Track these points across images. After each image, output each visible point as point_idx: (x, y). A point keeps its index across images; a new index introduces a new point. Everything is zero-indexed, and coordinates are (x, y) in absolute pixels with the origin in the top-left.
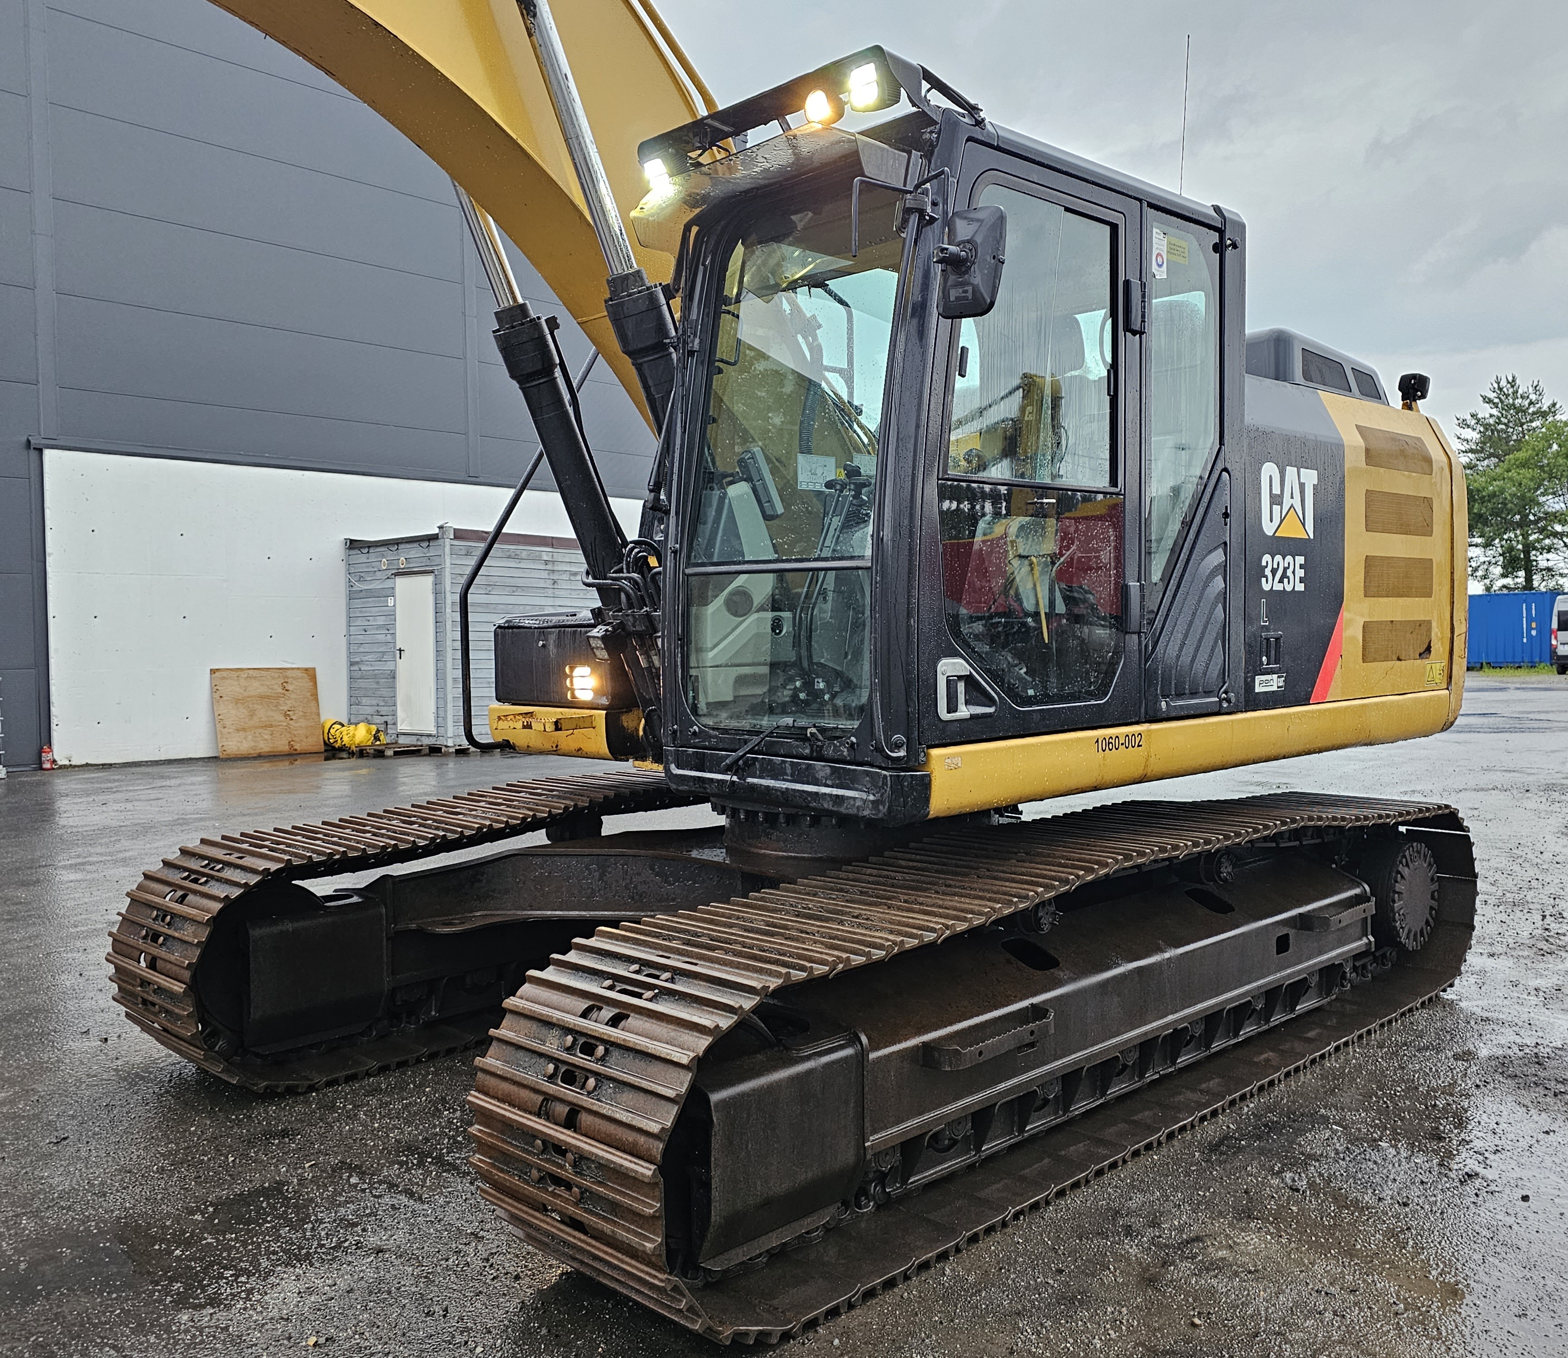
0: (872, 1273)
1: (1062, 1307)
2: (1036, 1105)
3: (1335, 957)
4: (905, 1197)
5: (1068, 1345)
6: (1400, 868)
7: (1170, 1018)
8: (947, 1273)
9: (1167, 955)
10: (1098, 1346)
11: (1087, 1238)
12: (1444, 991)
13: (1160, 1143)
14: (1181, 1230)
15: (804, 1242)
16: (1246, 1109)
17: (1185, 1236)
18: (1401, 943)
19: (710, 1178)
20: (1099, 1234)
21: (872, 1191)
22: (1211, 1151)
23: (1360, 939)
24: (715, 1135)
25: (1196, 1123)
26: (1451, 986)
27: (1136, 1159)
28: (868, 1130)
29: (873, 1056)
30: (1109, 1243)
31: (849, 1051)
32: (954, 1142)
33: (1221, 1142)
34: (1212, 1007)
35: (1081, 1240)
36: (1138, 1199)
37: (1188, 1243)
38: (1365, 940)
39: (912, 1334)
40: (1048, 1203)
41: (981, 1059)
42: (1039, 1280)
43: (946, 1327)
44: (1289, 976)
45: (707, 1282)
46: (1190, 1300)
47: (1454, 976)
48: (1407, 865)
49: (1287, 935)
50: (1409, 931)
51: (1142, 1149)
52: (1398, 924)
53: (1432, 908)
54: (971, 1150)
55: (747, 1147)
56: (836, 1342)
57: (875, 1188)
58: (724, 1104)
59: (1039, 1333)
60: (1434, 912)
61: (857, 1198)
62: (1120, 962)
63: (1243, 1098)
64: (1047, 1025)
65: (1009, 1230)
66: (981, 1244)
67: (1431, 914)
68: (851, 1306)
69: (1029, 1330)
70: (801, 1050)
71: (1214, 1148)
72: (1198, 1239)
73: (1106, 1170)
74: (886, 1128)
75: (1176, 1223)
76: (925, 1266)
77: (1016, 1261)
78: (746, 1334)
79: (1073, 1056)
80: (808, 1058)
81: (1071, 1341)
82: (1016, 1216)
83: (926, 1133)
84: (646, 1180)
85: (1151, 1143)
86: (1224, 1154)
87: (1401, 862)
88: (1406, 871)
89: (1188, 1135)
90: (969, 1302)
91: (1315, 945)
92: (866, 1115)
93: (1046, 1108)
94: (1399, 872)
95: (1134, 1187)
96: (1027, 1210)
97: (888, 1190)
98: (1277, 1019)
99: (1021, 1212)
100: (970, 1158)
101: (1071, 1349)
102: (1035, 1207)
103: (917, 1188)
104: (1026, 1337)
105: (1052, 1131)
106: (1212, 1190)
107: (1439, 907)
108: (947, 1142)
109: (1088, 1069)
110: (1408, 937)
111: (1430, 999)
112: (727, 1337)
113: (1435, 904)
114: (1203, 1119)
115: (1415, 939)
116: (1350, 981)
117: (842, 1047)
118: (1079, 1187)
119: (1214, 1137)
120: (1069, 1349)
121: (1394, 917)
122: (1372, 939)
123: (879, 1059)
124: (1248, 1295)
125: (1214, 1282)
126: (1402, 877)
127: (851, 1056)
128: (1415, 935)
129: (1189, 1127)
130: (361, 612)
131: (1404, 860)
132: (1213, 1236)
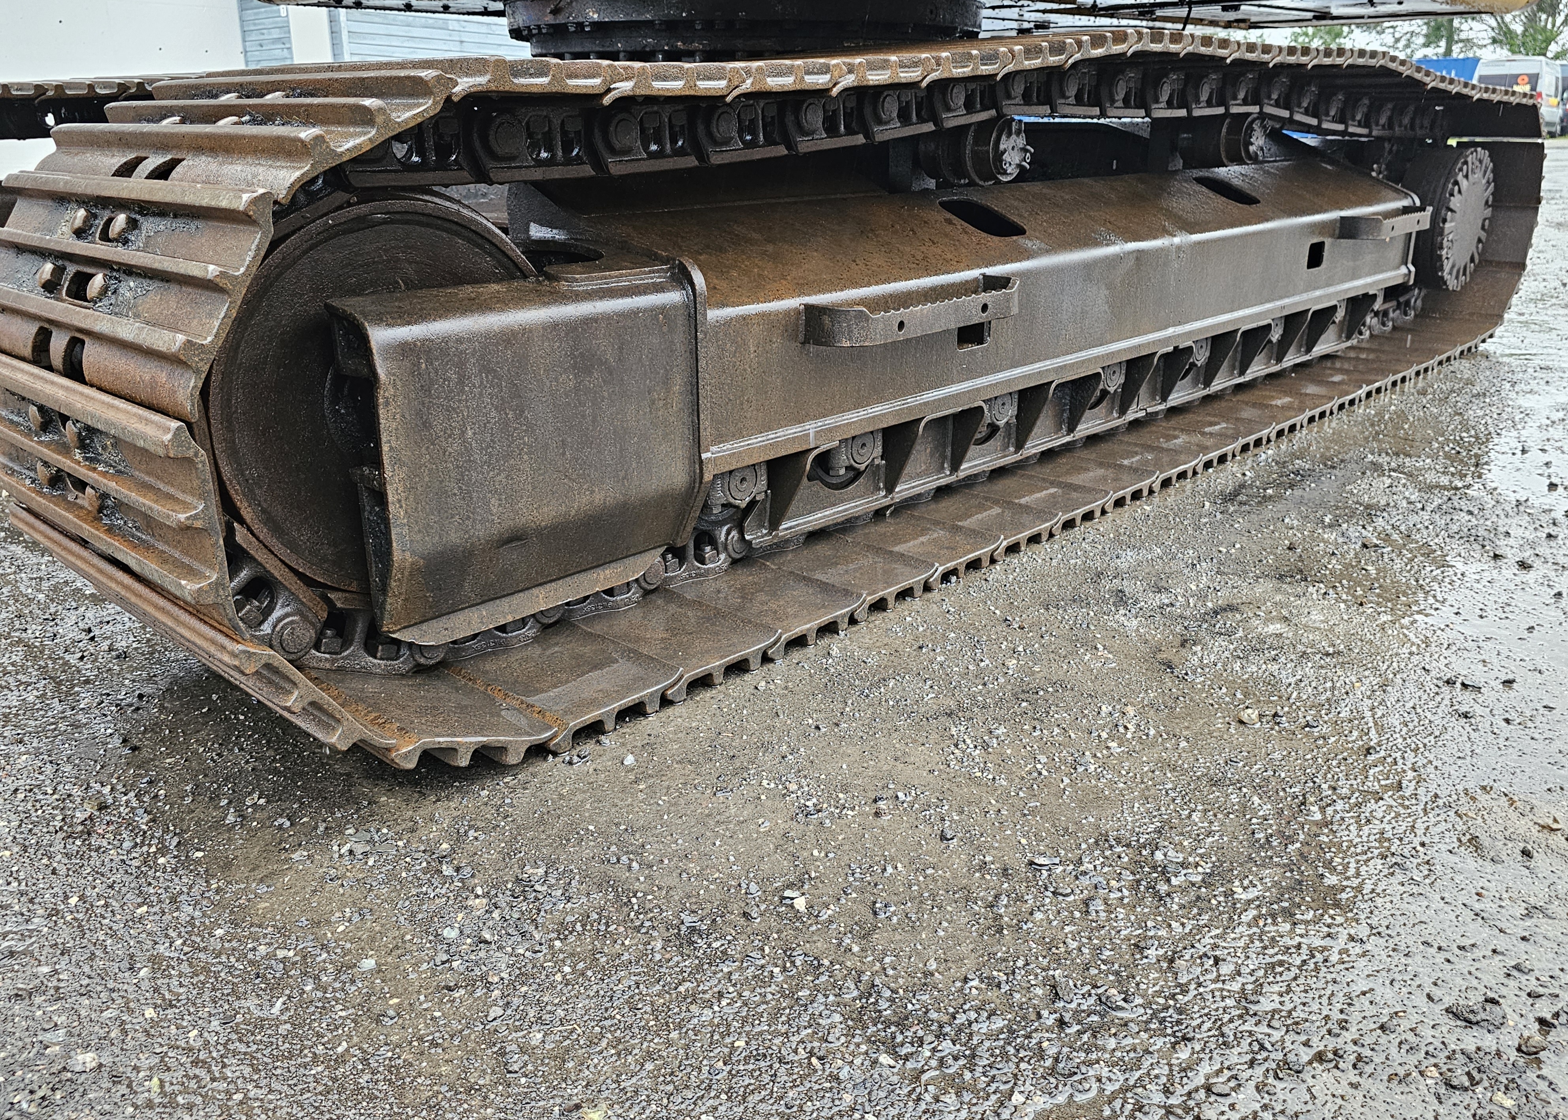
0: (709, 651)
1: (1024, 704)
2: (978, 436)
3: (1371, 285)
4: (778, 548)
5: (1039, 766)
6: (1460, 177)
7: (1170, 331)
8: (833, 653)
9: (1177, 240)
10: (1092, 768)
11: (1057, 607)
12: (1484, 341)
13: (1151, 492)
14: (1202, 596)
15: (605, 607)
16: (1264, 456)
17: (1210, 604)
18: (1442, 277)
19: (383, 483)
20: (1074, 601)
21: (723, 538)
22: (1225, 501)
23: (1398, 268)
24: (387, 404)
25: (1199, 469)
26: (1491, 336)
27: (1119, 510)
28: (706, 433)
29: (714, 314)
30: (1092, 614)
31: (674, 297)
32: (855, 474)
33: (1236, 493)
34: (1224, 324)
35: (1047, 609)
36: (1128, 558)
37: (1216, 613)
38: (1403, 270)
39: (765, 747)
40: (993, 561)
41: (902, 335)
42: (982, 664)
43: (825, 734)
44: (1319, 299)
45: (419, 665)
46: (1239, 695)
47: (1496, 324)
48: (1466, 177)
49: (1323, 243)
50: (1453, 267)
51: (1128, 498)
52: (1444, 252)
53: (1480, 240)
54: (879, 489)
55: (463, 433)
56: (630, 760)
57: (728, 533)
58: (405, 349)
59: (986, 746)
60: (1480, 245)
61: (698, 547)
62: (1113, 238)
63: (1258, 443)
64: (1008, 299)
65: (935, 595)
66: (889, 614)
67: (1477, 248)
68: (665, 702)
69: (968, 741)
70: (576, 280)
71: (1231, 497)
72: (1231, 608)
73: (1078, 522)
74: (738, 435)
75: (1194, 588)
76: (799, 642)
77: (945, 637)
78: (452, 750)
79: (1037, 365)
80: (589, 296)
81: (1043, 759)
82: (945, 577)
83: (809, 451)
84: (161, 452)
85: (1140, 491)
86: (1245, 504)
87: (1461, 170)
88: (1464, 184)
89: (1188, 484)
90: (867, 696)
91: (1351, 264)
92: (702, 407)
93: (992, 442)
94: (1456, 183)
95: (1121, 543)
96: (962, 569)
97: (747, 537)
98: (1291, 359)
99: (954, 572)
100: (880, 499)
101: (1045, 773)
102: (974, 565)
103: (797, 535)
104: (963, 752)
105: (998, 473)
106: (1238, 546)
107: (1487, 239)
108: (842, 472)
109: (1057, 386)
110: (1450, 273)
111: (1469, 349)
112: (406, 756)
113: (1483, 236)
114: (1208, 465)
115: (1457, 278)
116: (1370, 328)
117: (658, 288)
118: (1039, 542)
119: (1227, 486)
120: (1040, 774)
121: (1442, 243)
122: (1413, 269)
123: (728, 322)
124: (1333, 688)
125: (1274, 667)
126: (1460, 192)
127: (674, 307)
128: (1458, 272)
129: (1190, 474)
130: (255, 24)
131: (1465, 167)
132: (1256, 604)
